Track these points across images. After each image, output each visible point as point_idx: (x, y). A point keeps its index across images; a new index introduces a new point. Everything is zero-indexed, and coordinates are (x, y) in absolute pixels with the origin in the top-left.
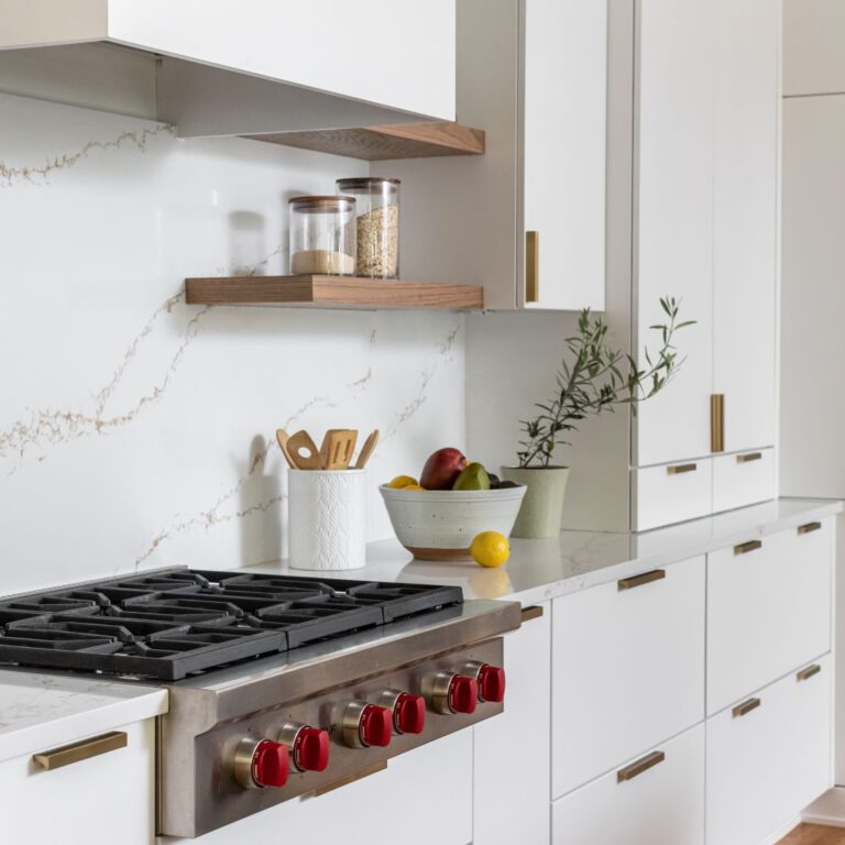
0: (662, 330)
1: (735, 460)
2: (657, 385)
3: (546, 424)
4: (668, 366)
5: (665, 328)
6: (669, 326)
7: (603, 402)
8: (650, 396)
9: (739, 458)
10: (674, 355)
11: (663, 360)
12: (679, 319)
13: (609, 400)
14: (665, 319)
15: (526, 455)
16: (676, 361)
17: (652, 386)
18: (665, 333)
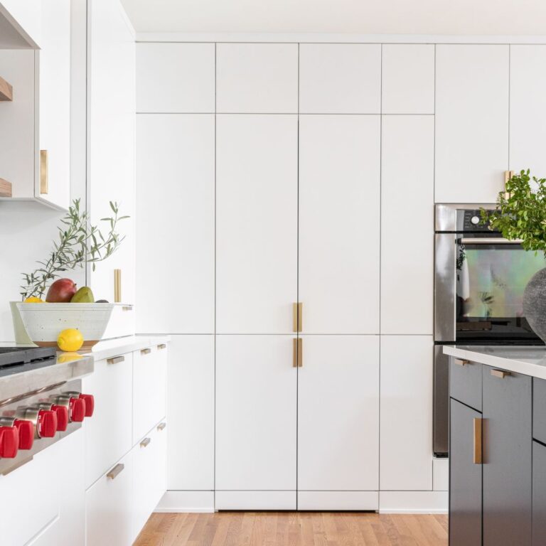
0: (110, 221)
1: (121, 309)
2: (109, 252)
3: (39, 275)
4: (115, 241)
5: (112, 220)
6: (114, 218)
7: (78, 261)
8: (104, 258)
9: (123, 308)
10: (118, 235)
11: (112, 237)
12: (120, 214)
13: (81, 260)
14: (111, 214)
15: (26, 294)
16: (119, 238)
17: (106, 252)
18: (112, 222)
